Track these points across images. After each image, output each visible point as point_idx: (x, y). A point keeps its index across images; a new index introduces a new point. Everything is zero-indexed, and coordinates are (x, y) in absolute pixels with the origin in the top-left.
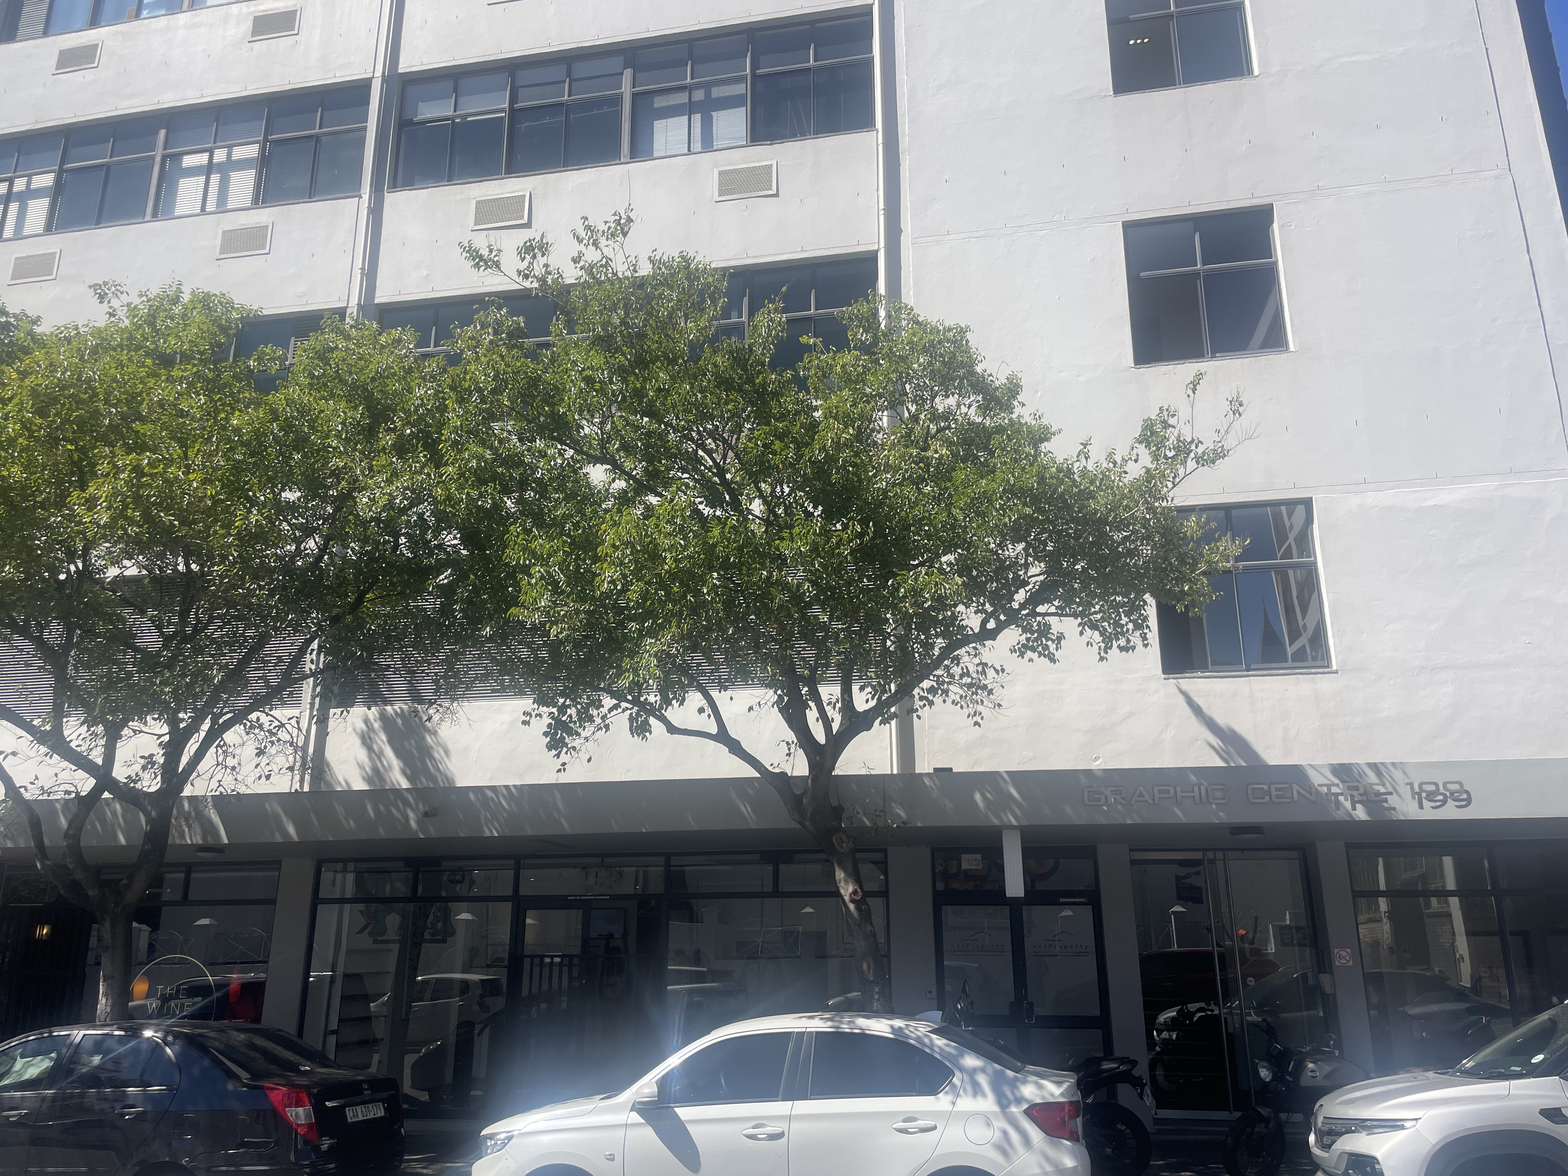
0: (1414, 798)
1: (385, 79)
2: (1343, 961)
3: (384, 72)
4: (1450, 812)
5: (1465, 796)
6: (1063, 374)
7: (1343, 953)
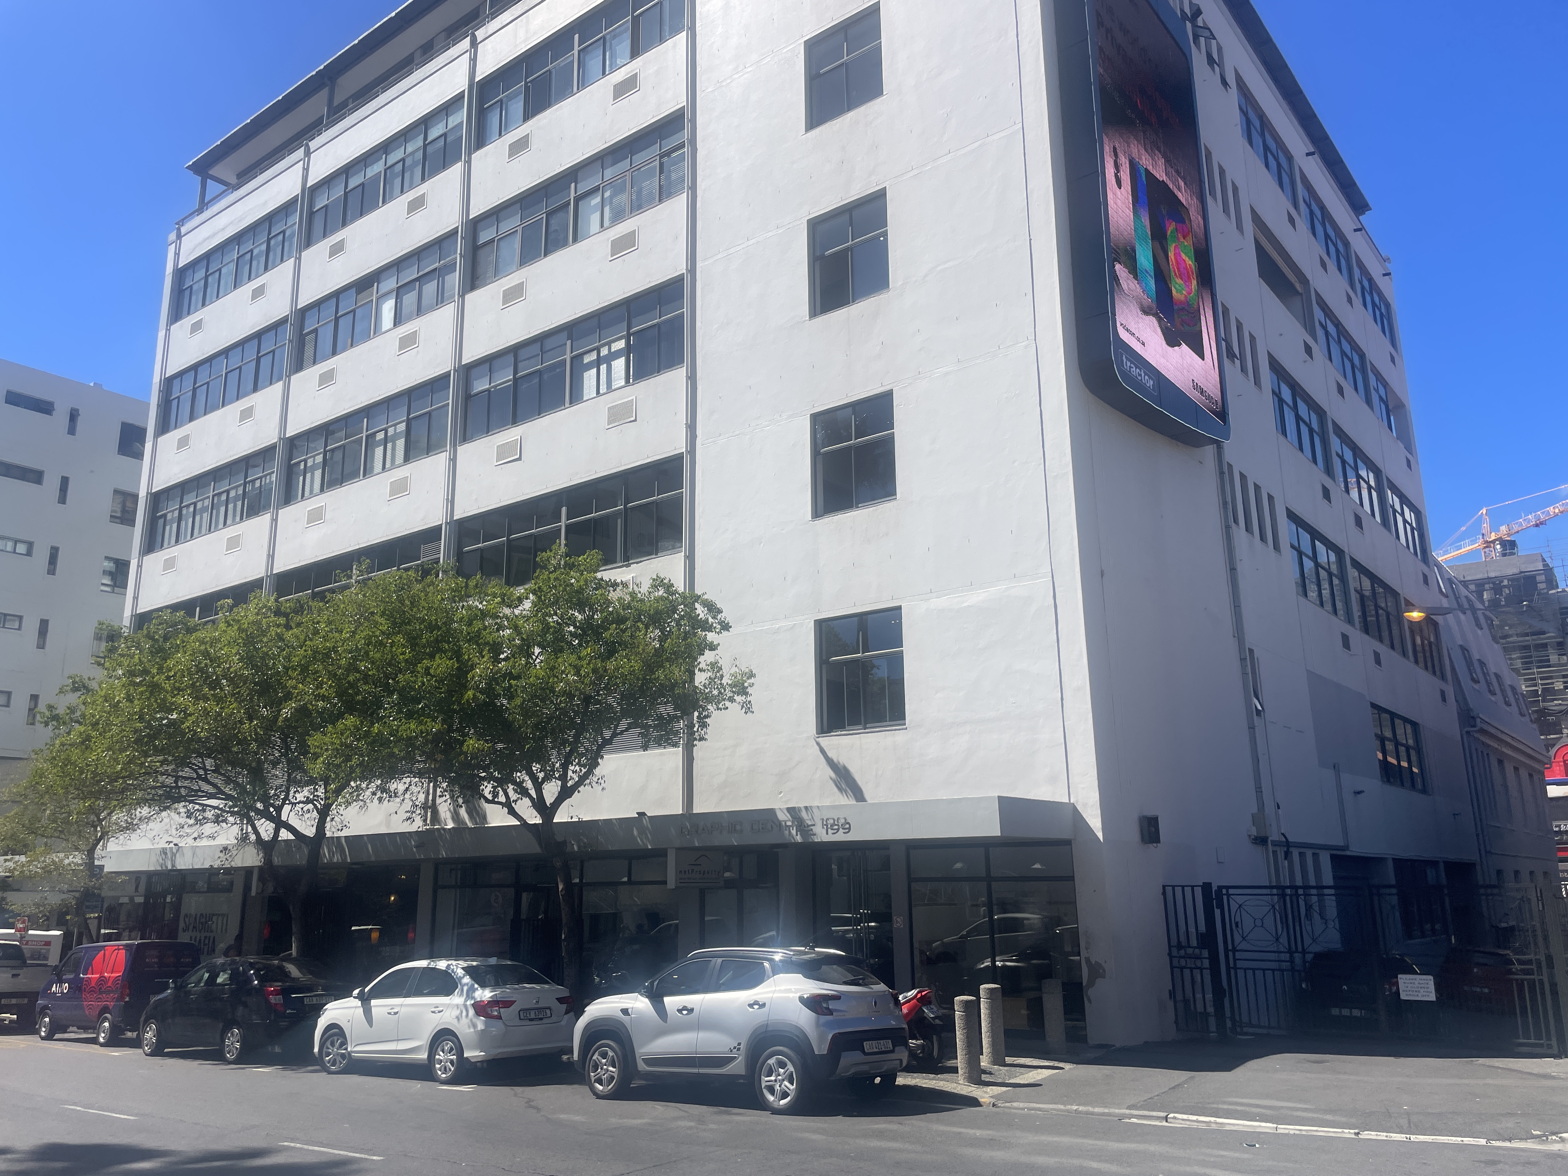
0: (823, 828)
1: (455, 370)
2: (898, 925)
3: (455, 367)
4: (841, 837)
5: (847, 826)
6: (775, 529)
7: (899, 920)
